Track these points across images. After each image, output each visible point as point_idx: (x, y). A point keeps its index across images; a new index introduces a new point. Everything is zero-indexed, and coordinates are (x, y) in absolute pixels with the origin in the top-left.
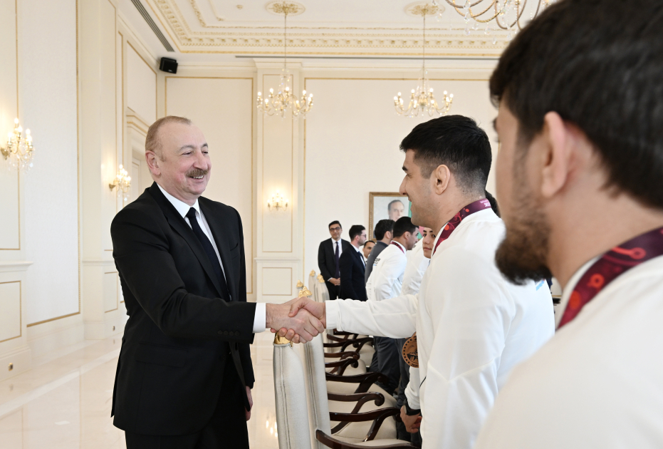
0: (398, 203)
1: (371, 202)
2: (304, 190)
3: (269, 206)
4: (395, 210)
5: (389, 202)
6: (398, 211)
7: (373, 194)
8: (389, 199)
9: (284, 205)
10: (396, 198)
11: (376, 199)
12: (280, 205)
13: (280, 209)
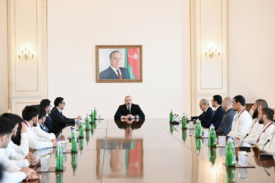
0: (117, 53)
1: (97, 53)
2: (47, 45)
3: (19, 57)
4: (115, 58)
5: (111, 52)
6: (117, 59)
7: (98, 47)
8: (110, 51)
9: (31, 56)
10: (116, 50)
11: (100, 50)
12: (28, 56)
13: (28, 59)
